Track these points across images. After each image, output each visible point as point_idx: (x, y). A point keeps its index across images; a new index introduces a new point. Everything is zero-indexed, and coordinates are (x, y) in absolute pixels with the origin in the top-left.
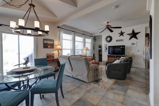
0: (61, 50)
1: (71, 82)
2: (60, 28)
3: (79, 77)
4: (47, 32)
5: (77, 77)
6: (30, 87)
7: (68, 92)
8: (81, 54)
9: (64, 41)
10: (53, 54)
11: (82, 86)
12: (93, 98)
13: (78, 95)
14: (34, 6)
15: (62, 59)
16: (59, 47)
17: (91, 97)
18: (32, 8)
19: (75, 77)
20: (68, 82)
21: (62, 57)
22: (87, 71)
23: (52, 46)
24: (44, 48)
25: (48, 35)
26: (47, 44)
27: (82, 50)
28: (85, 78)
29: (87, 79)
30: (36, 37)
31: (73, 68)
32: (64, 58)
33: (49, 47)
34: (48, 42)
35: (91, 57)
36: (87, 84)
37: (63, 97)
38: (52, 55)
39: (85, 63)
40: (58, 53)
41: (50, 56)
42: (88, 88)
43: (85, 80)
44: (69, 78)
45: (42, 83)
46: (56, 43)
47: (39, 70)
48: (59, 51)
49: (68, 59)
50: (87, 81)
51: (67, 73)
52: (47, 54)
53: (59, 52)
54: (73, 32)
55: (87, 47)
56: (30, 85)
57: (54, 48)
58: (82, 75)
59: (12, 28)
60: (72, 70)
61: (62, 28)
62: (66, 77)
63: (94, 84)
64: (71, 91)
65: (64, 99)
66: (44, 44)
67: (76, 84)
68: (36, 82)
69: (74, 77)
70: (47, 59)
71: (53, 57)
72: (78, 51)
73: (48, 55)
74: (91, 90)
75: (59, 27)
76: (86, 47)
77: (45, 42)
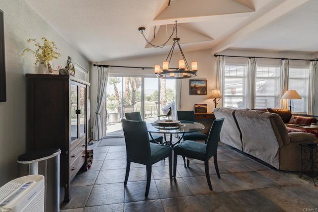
0: (221, 97)
1: (238, 160)
2: (219, 56)
3: (257, 155)
4: (194, 72)
5: (251, 154)
6: (173, 146)
7: (230, 173)
8: (273, 108)
9: (226, 80)
10: (206, 105)
11: (262, 173)
12: (286, 201)
13: (250, 184)
14: (178, 39)
15: (221, 113)
16: (216, 92)
17: (282, 198)
18: (176, 43)
19: (247, 152)
20: (231, 158)
21: (221, 111)
22: (277, 143)
23: (204, 91)
24: (190, 94)
25: (196, 75)
26: (195, 87)
27: (277, 98)
28: (271, 158)
29: (278, 161)
30: (179, 80)
31: (242, 134)
32: (225, 112)
33: (199, 92)
34: (196, 84)
35: (309, 116)
36: (278, 173)
37: (219, 177)
38: (204, 107)
39: (271, 126)
40: (214, 104)
41: (199, 108)
42: (277, 181)
43: (273, 162)
44: (235, 152)
45: (186, 144)
46: (211, 85)
47: (183, 125)
48: (217, 100)
49: (232, 115)
50: (277, 166)
51: (230, 140)
52: (195, 105)
53: (215, 101)
54: (250, 58)
55: (293, 90)
56: (173, 144)
57: (206, 94)
58: (264, 150)
59: (156, 73)
60: (241, 137)
61: (223, 56)
62: (229, 149)
63: (300, 179)
64: (235, 173)
65: (221, 181)
66: (191, 88)
67: (248, 166)
68: (179, 142)
69: (245, 151)
70: (195, 113)
71: (205, 110)
72: (266, 100)
73: (197, 106)
74: (284, 186)
75: (217, 55)
76: (289, 89)
77: (193, 85)
